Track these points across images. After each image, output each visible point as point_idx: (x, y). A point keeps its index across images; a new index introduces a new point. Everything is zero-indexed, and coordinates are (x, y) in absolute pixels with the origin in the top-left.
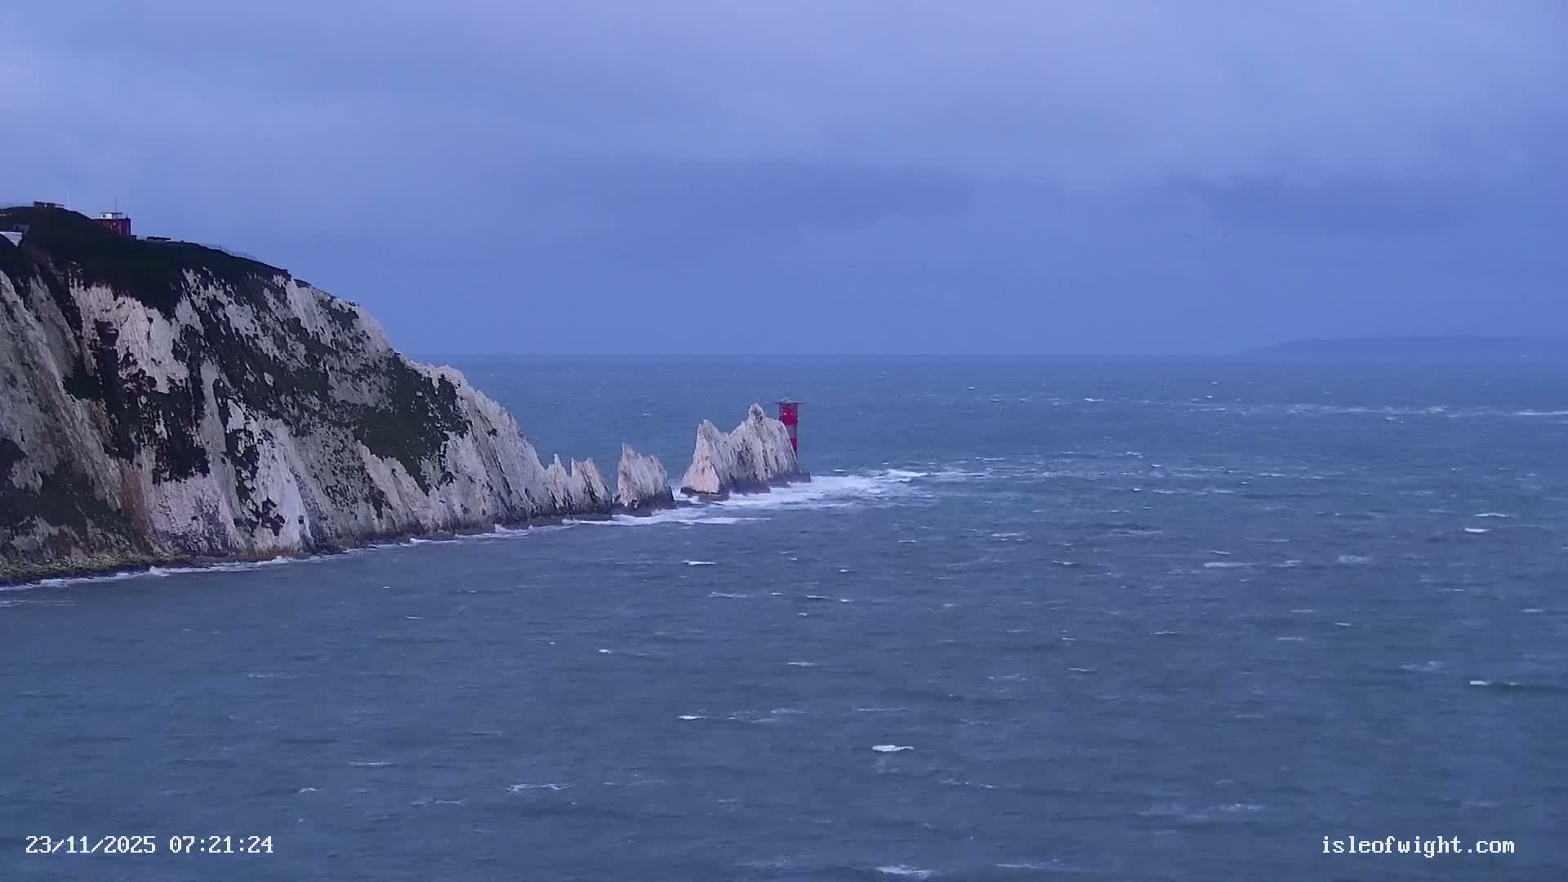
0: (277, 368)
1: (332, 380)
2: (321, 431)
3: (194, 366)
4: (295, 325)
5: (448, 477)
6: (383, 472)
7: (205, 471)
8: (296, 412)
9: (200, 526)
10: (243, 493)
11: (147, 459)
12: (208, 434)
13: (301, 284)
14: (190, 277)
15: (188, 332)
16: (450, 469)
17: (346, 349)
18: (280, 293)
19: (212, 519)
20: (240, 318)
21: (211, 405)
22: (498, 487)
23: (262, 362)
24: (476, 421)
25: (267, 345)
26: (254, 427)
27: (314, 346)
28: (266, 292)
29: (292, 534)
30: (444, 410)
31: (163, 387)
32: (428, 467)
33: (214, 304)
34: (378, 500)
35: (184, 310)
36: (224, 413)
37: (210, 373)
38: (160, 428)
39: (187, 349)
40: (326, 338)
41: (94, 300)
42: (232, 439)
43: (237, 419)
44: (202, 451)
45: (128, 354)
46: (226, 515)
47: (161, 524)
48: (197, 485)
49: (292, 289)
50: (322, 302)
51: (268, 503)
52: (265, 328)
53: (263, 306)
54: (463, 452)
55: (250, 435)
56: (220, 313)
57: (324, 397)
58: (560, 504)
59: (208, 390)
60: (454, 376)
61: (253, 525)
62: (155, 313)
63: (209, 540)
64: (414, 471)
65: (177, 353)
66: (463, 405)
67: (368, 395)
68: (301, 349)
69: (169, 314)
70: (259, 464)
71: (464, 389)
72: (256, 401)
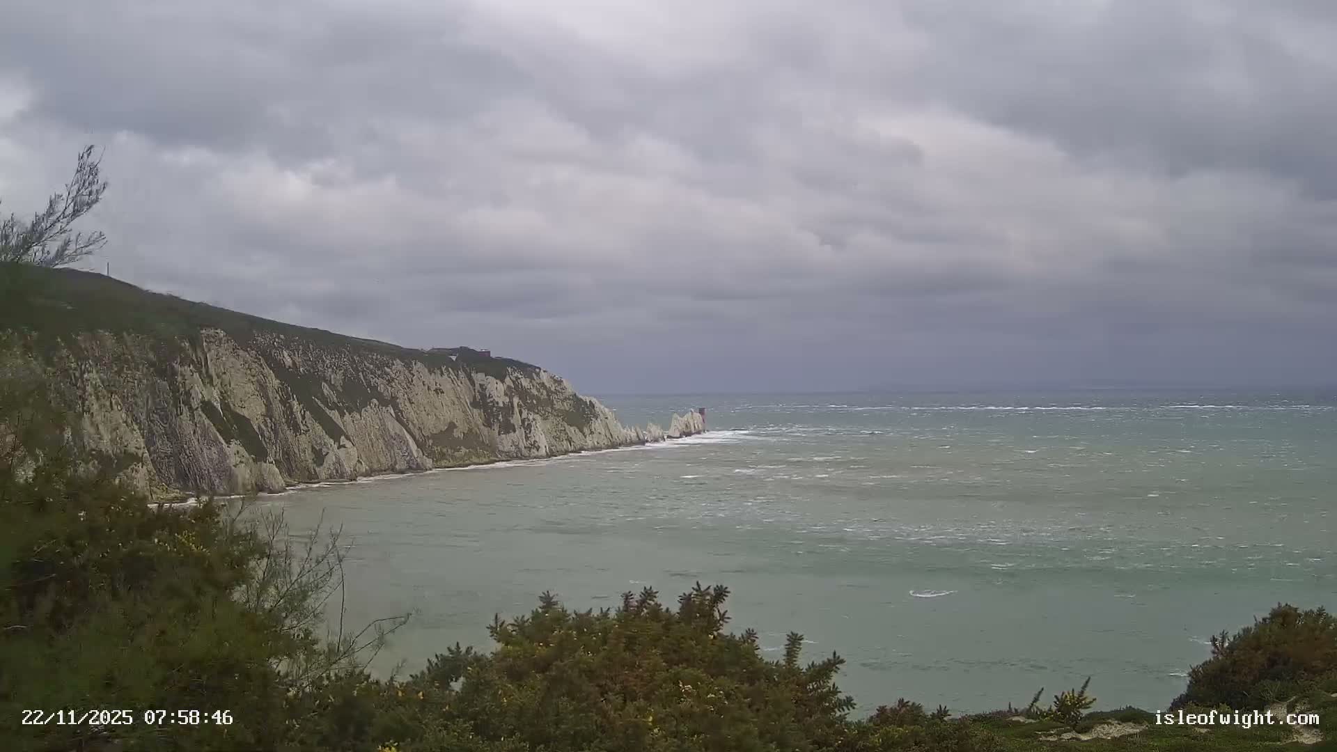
0: (538, 399)
1: (555, 402)
2: (551, 418)
3: (511, 398)
4: (543, 385)
5: (592, 433)
6: (572, 430)
7: (515, 431)
8: (543, 412)
9: (513, 449)
10: (527, 438)
11: (496, 427)
12: (516, 420)
13: (544, 371)
14: (509, 369)
15: (509, 387)
16: (593, 430)
17: (559, 392)
18: (538, 374)
19: (517, 446)
20: (525, 383)
21: (516, 410)
22: (608, 435)
23: (533, 397)
24: (601, 415)
25: (534, 392)
26: (531, 418)
27: (549, 392)
28: (534, 374)
29: (543, 452)
30: (591, 411)
31: (501, 405)
32: (586, 430)
33: (517, 378)
34: (570, 440)
35: (507, 379)
36: (521, 413)
37: (516, 400)
38: (500, 418)
39: (509, 393)
40: (553, 389)
41: (479, 378)
42: (523, 421)
43: (524, 415)
44: (514, 426)
45: (490, 394)
46: (522, 446)
47: (501, 448)
48: (513, 436)
49: (542, 373)
50: (551, 377)
51: (535, 441)
52: (533, 386)
53: (532, 379)
54: (597, 425)
55: (529, 420)
56: (519, 381)
57: (552, 408)
58: (628, 441)
59: (515, 405)
60: (594, 400)
61: (530, 448)
62: (498, 381)
63: (516, 453)
64: (581, 431)
65: (506, 394)
66: (597, 410)
67: (567, 406)
68: (545, 393)
69: (503, 381)
70: (532, 428)
71: (597, 404)
72: (531, 408)
